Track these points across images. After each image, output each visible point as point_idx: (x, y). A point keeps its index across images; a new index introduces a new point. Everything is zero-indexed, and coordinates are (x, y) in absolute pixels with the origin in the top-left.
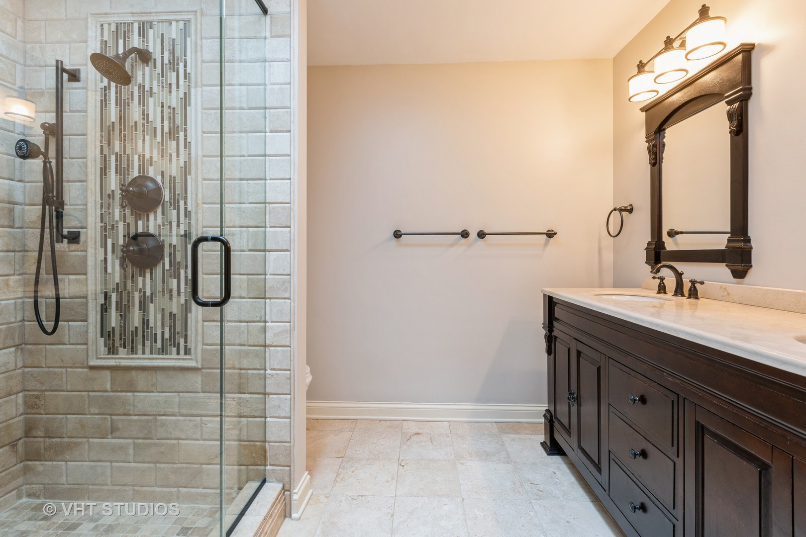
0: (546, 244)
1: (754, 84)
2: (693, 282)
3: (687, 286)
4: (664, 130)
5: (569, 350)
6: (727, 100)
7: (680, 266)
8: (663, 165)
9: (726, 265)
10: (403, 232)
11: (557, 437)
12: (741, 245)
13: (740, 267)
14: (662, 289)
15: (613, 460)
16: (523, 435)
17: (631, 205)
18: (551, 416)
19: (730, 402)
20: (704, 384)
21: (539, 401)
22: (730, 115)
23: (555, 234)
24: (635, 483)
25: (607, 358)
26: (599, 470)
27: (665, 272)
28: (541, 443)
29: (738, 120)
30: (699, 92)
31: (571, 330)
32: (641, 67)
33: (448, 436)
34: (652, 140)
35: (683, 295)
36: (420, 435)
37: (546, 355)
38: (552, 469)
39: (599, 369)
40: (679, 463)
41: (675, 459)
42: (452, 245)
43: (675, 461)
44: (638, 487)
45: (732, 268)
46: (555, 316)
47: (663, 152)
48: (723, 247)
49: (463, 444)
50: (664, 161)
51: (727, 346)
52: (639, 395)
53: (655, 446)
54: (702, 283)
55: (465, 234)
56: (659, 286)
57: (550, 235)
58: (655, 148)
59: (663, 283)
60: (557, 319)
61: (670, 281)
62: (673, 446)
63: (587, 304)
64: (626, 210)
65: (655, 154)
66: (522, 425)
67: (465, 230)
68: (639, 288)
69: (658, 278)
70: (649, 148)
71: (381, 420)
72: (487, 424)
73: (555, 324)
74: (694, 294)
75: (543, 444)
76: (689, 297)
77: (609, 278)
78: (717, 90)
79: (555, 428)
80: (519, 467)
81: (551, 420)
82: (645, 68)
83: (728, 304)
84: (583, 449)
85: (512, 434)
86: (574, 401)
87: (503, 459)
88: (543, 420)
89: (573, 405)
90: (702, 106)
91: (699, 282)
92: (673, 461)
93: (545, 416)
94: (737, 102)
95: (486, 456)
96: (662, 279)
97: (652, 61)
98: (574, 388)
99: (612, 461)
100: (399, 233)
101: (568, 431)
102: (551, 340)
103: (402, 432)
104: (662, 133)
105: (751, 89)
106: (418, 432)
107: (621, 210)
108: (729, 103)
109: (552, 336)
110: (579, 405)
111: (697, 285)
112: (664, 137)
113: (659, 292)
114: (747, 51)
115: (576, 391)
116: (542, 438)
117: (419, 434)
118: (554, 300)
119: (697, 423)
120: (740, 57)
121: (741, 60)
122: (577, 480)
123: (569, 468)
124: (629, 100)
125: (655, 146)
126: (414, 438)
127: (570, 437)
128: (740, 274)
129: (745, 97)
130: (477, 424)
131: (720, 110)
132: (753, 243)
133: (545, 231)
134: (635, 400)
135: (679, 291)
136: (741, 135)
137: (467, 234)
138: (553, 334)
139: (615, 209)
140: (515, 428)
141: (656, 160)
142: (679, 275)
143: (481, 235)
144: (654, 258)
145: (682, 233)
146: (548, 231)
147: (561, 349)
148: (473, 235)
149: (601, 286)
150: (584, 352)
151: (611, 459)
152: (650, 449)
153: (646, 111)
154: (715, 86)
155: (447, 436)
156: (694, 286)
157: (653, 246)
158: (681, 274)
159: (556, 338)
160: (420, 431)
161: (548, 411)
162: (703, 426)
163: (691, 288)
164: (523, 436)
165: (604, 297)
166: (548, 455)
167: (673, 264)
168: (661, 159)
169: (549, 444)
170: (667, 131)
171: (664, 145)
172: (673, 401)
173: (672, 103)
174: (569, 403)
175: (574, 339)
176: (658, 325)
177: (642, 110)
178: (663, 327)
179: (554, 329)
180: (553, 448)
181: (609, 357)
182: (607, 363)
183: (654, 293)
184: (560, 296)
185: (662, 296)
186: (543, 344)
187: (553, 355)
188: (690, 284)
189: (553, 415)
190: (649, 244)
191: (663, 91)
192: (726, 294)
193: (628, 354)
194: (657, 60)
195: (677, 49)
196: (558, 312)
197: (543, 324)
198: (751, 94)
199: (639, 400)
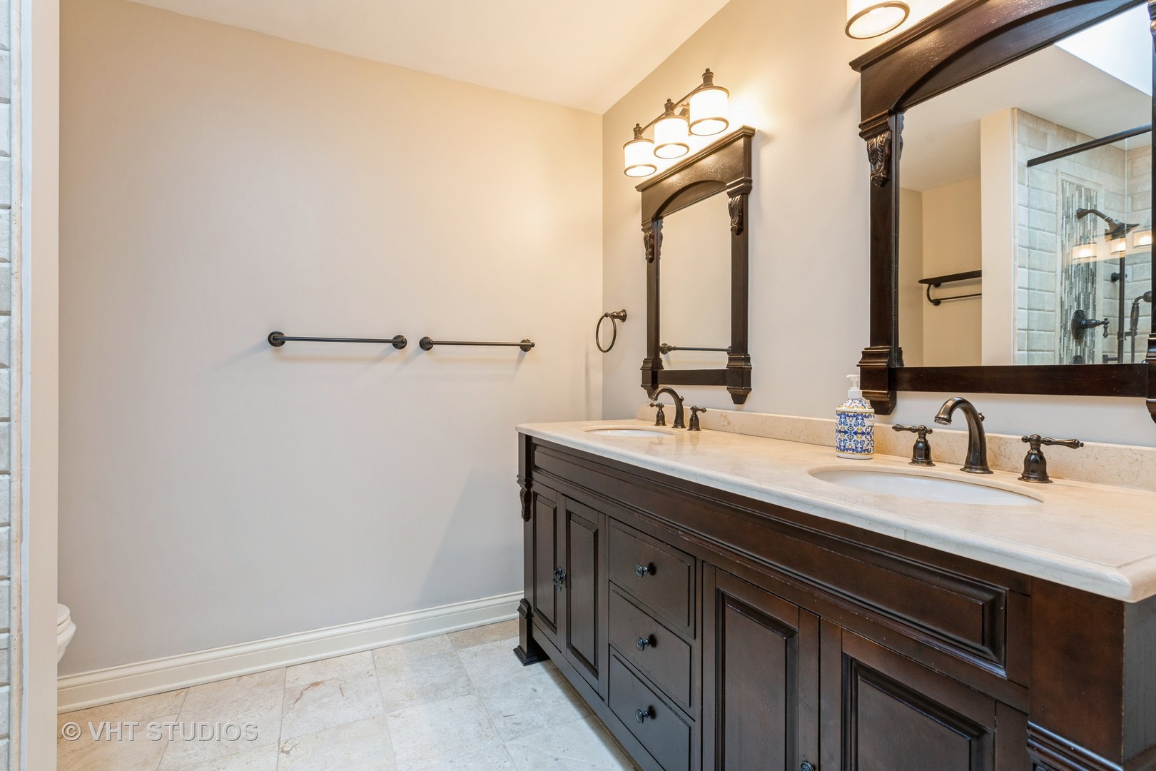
0: (520, 360)
1: (754, 177)
2: (695, 410)
3: (688, 415)
4: (662, 218)
5: (555, 511)
6: (728, 190)
7: (681, 390)
8: (661, 262)
9: (727, 388)
10: (286, 335)
11: (537, 636)
12: (742, 364)
13: (740, 391)
14: (661, 420)
15: (614, 655)
16: (489, 644)
17: (624, 311)
18: (529, 609)
19: (754, 559)
20: (725, 540)
21: (511, 588)
22: (732, 209)
23: (533, 345)
24: (642, 682)
25: (607, 517)
26: (595, 672)
27: (665, 398)
28: (514, 650)
29: (739, 216)
30: (700, 177)
31: (558, 482)
32: (638, 131)
33: (372, 675)
34: (649, 229)
35: (683, 427)
36: (321, 687)
37: (522, 520)
38: (531, 686)
39: (596, 535)
40: (696, 645)
41: (691, 641)
42: (378, 360)
43: (691, 644)
44: (646, 686)
45: (733, 391)
46: (536, 464)
47: (660, 246)
48: (724, 367)
49: (398, 682)
50: (661, 257)
51: (753, 490)
52: (648, 563)
53: (667, 629)
54: (704, 411)
55: (399, 343)
56: (658, 416)
57: (526, 347)
58: (652, 240)
59: (662, 412)
60: (537, 468)
61: (670, 411)
62: (689, 625)
63: (581, 445)
64: (618, 317)
65: (652, 247)
66: (486, 628)
67: (399, 336)
68: (633, 418)
69: (657, 406)
70: (645, 238)
71: (240, 676)
72: (434, 639)
73: (535, 475)
74: (695, 424)
75: (518, 651)
76: (690, 429)
77: (597, 407)
78: (718, 177)
79: (533, 624)
80: (485, 696)
81: (529, 613)
82: (643, 135)
83: (728, 434)
84: (574, 648)
85: (473, 646)
86: (562, 583)
87: (461, 690)
88: (517, 614)
89: (561, 588)
90: (702, 194)
91: (700, 410)
92: (689, 644)
93: (520, 609)
94: (738, 195)
95: (433, 693)
96: (660, 406)
97: (652, 125)
98: (562, 564)
99: (613, 659)
100: (279, 337)
101: (553, 626)
102: (529, 498)
103: (284, 689)
104: (659, 221)
105: (750, 181)
106: (315, 681)
107: (613, 317)
108: (731, 195)
109: (530, 493)
110: (569, 587)
111: (698, 413)
112: (662, 227)
113: (658, 424)
114: (748, 135)
115: (564, 568)
116: (515, 641)
117: (317, 684)
118: (534, 441)
119: (717, 591)
120: (741, 142)
121: (742, 146)
122: (564, 692)
123: (553, 677)
124: (625, 173)
125: (652, 237)
126: (310, 694)
127: (556, 634)
128: (739, 399)
129: (745, 191)
130: (419, 642)
131: (721, 201)
132: (752, 363)
133: (519, 341)
134: (643, 571)
135: (679, 422)
136: (741, 235)
137: (402, 342)
138: (532, 490)
139: (606, 315)
140: (477, 635)
141: (653, 255)
142: (679, 401)
143: (426, 344)
144: (651, 380)
145: (675, 349)
146: (523, 341)
147: (543, 510)
148: (413, 344)
149: (589, 419)
150: (576, 513)
151: (611, 655)
152: (661, 633)
153: (643, 191)
154: (716, 172)
155: (369, 674)
156: (696, 414)
157: (650, 365)
158: (682, 400)
159: (536, 495)
160: (319, 679)
161: (524, 601)
162: (723, 594)
163: (692, 416)
164: (489, 646)
165: (598, 433)
166: (525, 664)
167: (674, 387)
168: (659, 254)
169: (525, 649)
170: (665, 219)
171: (661, 237)
172: (689, 567)
173: (670, 186)
174: (554, 586)
175: (563, 494)
176: (673, 469)
177: (638, 188)
178: (680, 471)
179: (534, 482)
180: (532, 653)
181: (610, 517)
182: (607, 524)
183: (651, 425)
184: (542, 434)
185: (661, 428)
186: (518, 506)
187: (531, 520)
188: (691, 412)
189: (532, 606)
190: (645, 362)
191: (663, 167)
192: (726, 423)
193: (634, 510)
194: (658, 126)
195: (677, 117)
196: (539, 458)
197: (518, 476)
198: (750, 188)
199: (648, 570)
